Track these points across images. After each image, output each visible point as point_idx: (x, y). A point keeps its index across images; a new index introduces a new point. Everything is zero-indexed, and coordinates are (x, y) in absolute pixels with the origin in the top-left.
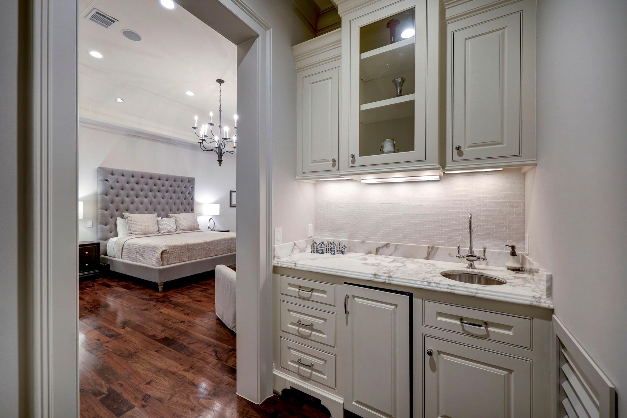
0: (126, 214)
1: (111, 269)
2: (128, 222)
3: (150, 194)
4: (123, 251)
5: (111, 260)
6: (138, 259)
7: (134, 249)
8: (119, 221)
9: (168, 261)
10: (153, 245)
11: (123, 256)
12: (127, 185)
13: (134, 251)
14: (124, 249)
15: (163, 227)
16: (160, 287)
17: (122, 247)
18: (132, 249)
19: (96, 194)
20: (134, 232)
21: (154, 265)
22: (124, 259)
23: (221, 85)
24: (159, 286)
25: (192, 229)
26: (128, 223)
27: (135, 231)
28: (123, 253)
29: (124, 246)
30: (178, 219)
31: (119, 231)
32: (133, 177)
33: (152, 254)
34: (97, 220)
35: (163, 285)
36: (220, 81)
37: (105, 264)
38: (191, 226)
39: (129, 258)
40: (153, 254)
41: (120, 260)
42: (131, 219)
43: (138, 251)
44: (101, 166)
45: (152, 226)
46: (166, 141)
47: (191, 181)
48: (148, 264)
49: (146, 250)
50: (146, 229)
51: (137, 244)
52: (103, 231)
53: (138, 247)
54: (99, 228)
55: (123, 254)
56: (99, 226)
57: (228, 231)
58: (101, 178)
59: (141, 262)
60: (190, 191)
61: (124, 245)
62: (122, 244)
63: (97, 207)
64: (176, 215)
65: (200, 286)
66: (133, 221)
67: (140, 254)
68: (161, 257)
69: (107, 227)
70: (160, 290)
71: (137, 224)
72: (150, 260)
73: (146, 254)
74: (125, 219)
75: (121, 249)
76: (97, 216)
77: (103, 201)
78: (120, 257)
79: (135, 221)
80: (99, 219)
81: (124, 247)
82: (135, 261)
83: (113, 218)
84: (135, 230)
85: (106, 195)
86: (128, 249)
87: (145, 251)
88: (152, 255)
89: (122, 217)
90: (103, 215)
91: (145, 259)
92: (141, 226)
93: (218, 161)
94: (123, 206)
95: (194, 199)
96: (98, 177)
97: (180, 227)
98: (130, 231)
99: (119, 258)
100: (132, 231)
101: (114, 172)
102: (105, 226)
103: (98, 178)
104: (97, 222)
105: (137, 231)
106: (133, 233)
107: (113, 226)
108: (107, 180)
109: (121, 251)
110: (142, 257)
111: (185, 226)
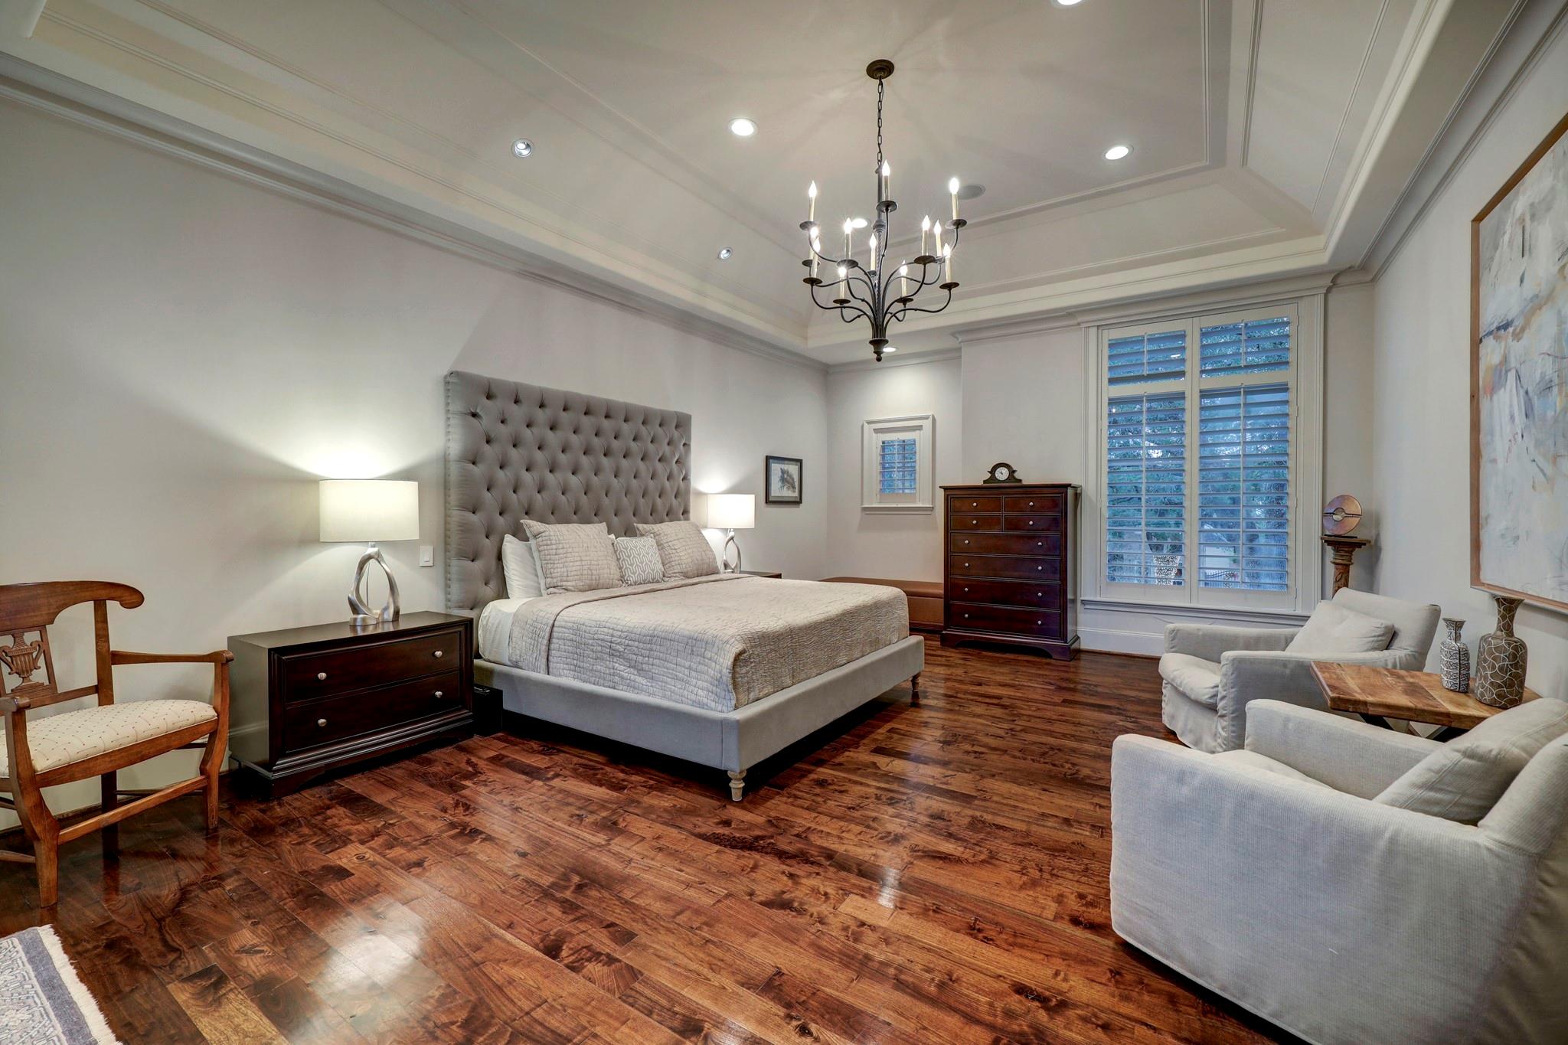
0: (532, 525)
1: (508, 705)
2: (542, 548)
3: (585, 461)
4: (552, 646)
5: (509, 677)
6: (622, 678)
7: (600, 642)
8: (511, 546)
9: (748, 689)
10: (686, 633)
11: (551, 665)
12: (528, 431)
13: (599, 648)
14: (554, 640)
15: (632, 565)
16: (737, 786)
17: (547, 635)
18: (591, 641)
19: (445, 459)
20: (561, 581)
21: (702, 705)
22: (560, 675)
23: (881, 84)
24: (730, 780)
25: (704, 572)
26: (539, 551)
27: (565, 578)
28: (553, 652)
29: (555, 629)
30: (664, 539)
31: (513, 577)
32: (542, 406)
33: (687, 664)
34: (446, 544)
35: (744, 779)
36: (881, 69)
37: (488, 688)
38: (700, 562)
39: (577, 670)
40: (694, 666)
41: (541, 676)
42: (550, 540)
43: (620, 652)
44: (460, 369)
45: (605, 562)
46: (617, 300)
47: (682, 423)
48: (670, 699)
49: (654, 647)
50: (594, 572)
51: (608, 625)
52: (465, 578)
53: (620, 637)
54: (454, 569)
55: (551, 658)
56: (454, 562)
57: (779, 576)
58: (457, 406)
59: (634, 688)
60: (681, 454)
61: (553, 625)
62: (547, 624)
63: (446, 502)
64: (657, 527)
65: (864, 780)
66: (554, 547)
67: (628, 660)
68: (734, 678)
69: (478, 566)
70: (736, 796)
71: (569, 555)
72: (679, 684)
73: (657, 662)
74: (527, 539)
75: (545, 642)
76: (446, 530)
77: (466, 481)
78: (544, 666)
79: (561, 546)
80: (455, 538)
81: (555, 635)
82: (611, 684)
83: (492, 538)
84: (565, 574)
85: (474, 463)
86: (572, 640)
87: (651, 650)
88: (690, 668)
89: (519, 533)
90: (465, 529)
91: (652, 678)
92: (578, 563)
93: (871, 342)
94: (518, 499)
95: (689, 480)
96: (448, 404)
97: (673, 563)
98: (549, 580)
99: (535, 669)
100: (555, 580)
101: (494, 390)
102: (470, 563)
103: (451, 408)
104: (446, 550)
105: (571, 578)
106: (559, 584)
107: (493, 562)
108: (474, 415)
109: (544, 648)
110: (638, 670)
111: (685, 561)
